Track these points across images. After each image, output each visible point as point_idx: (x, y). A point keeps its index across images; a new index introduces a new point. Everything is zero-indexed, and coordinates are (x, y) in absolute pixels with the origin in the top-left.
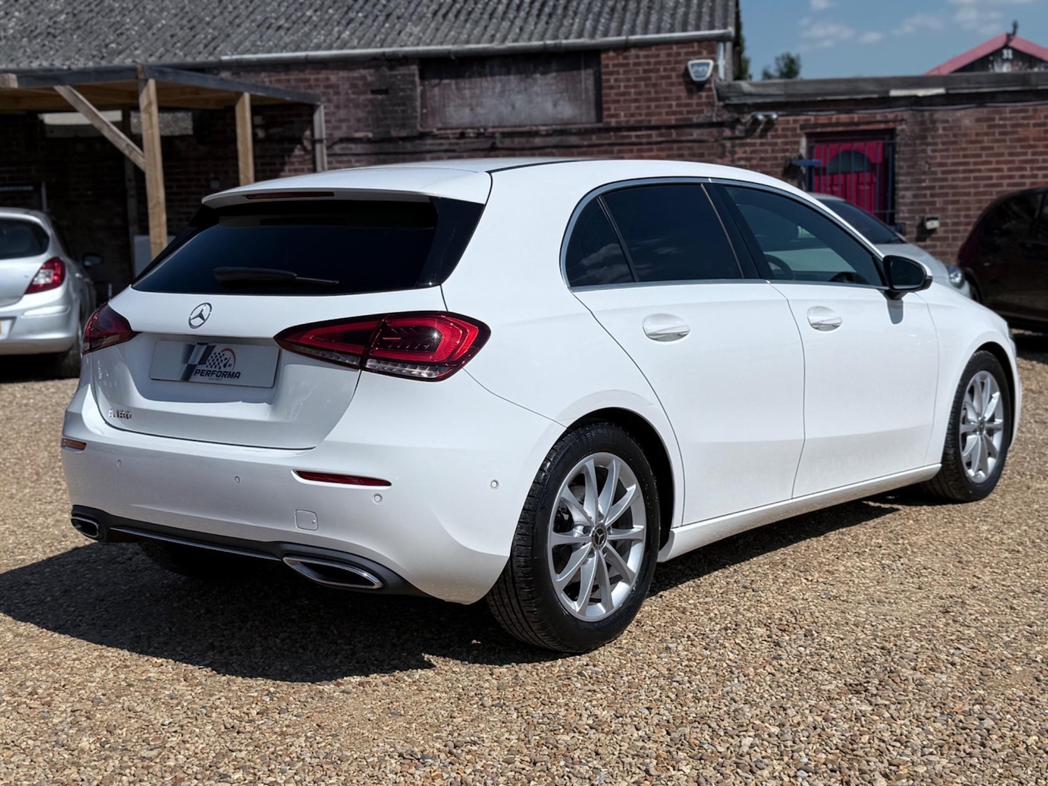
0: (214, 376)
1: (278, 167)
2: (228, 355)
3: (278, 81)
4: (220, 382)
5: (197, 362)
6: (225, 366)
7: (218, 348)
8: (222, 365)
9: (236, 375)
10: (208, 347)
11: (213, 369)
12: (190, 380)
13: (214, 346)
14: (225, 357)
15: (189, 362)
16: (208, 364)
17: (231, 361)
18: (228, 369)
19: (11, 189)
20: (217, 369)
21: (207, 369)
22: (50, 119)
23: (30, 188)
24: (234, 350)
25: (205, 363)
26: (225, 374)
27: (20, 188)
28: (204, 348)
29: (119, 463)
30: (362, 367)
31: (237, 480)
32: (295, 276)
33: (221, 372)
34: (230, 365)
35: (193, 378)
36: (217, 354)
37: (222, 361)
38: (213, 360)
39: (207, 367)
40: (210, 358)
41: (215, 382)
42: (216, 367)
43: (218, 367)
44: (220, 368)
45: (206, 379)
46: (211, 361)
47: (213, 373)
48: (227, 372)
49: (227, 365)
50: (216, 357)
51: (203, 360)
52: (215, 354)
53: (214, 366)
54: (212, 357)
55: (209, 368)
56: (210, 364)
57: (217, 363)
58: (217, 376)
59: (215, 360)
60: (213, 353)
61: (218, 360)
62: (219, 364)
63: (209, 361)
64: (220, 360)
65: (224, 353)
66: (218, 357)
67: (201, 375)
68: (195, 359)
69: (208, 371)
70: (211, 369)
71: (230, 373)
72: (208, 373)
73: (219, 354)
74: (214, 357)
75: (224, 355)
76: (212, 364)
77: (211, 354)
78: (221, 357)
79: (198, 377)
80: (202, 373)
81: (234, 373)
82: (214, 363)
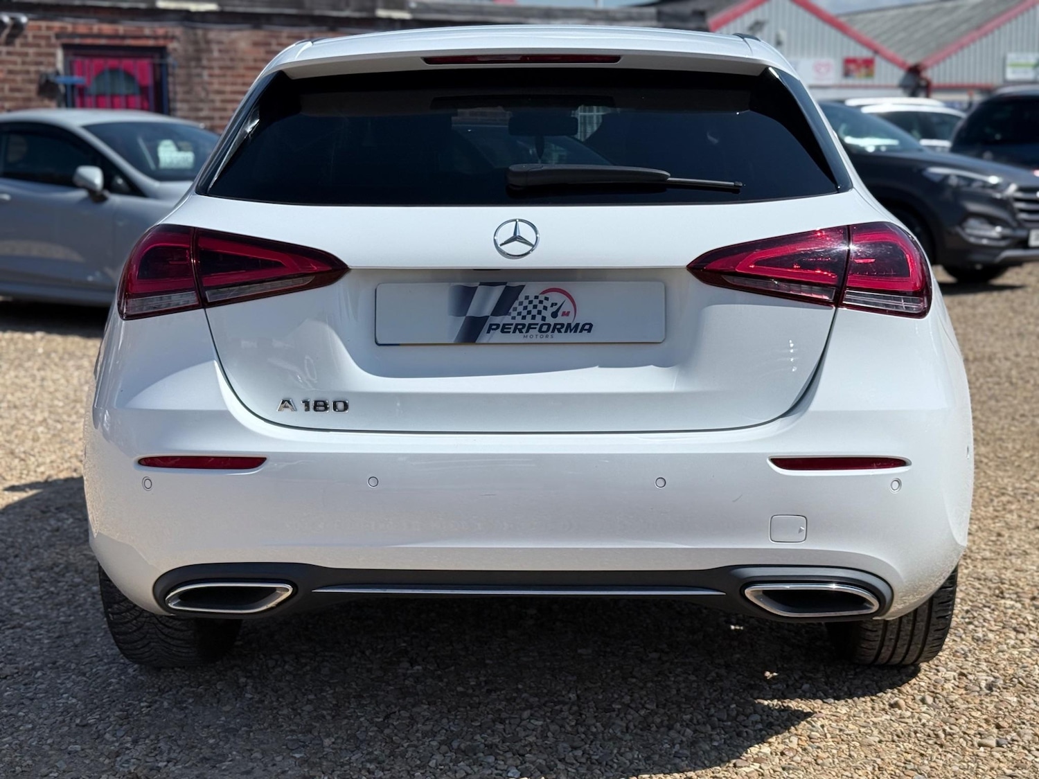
0: (533, 332)
2: (556, 298)
4: (549, 340)
5: (488, 310)
6: (554, 315)
7: (532, 289)
8: (547, 314)
9: (588, 327)
11: (528, 321)
12: (477, 342)
13: (523, 286)
14: (552, 301)
15: (471, 312)
16: (514, 314)
17: (568, 306)
18: (560, 319)
20: (538, 320)
21: (514, 322)
25: (507, 313)
26: (558, 328)
28: (498, 291)
29: (373, 482)
30: (838, 302)
31: (661, 483)
32: (667, 177)
33: (549, 325)
34: (566, 314)
35: (485, 337)
36: (531, 298)
37: (545, 308)
38: (525, 308)
39: (514, 318)
40: (516, 304)
41: (539, 340)
42: (534, 317)
43: (539, 318)
44: (544, 318)
45: (517, 337)
46: (520, 309)
47: (530, 327)
48: (562, 325)
49: (560, 313)
50: (531, 302)
51: (502, 307)
52: (527, 298)
53: (529, 317)
54: (521, 304)
55: (519, 320)
56: (519, 314)
57: (534, 312)
58: (540, 331)
59: (530, 307)
60: (521, 297)
61: (535, 307)
62: (539, 312)
63: (515, 309)
64: (540, 307)
65: (547, 295)
66: (536, 302)
67: (502, 331)
68: (482, 306)
69: (517, 325)
70: (523, 322)
71: (569, 325)
72: (519, 328)
73: (536, 297)
74: (526, 303)
75: (547, 299)
76: (524, 313)
77: (517, 298)
78: (541, 302)
79: (497, 336)
80: (505, 329)
81: (577, 325)
82: (529, 312)
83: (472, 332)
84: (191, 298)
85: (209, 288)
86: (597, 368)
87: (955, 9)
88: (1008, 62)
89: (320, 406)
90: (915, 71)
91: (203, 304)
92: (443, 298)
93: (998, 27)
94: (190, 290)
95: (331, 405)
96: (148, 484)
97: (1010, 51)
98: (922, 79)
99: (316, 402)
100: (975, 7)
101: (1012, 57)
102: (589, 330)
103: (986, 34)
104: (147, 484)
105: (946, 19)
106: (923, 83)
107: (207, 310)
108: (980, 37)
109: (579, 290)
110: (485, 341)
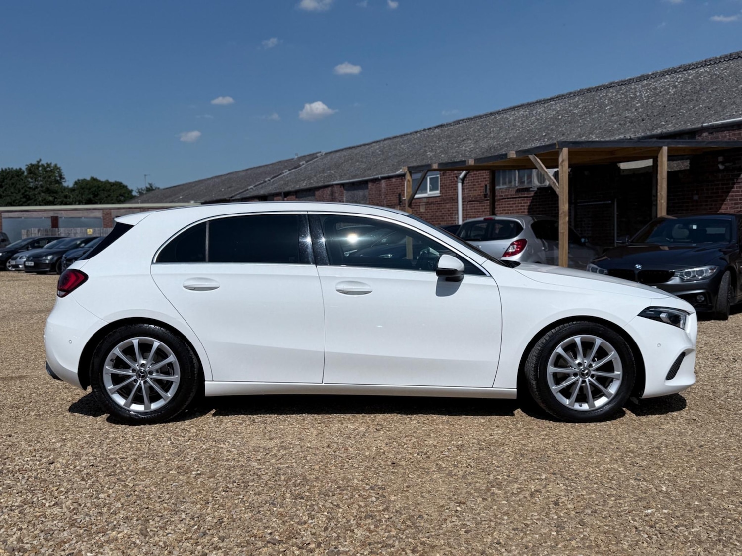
1: (731, 186)
3: (734, 135)
19: (602, 202)
22: (623, 166)
23: (610, 202)
27: (605, 202)
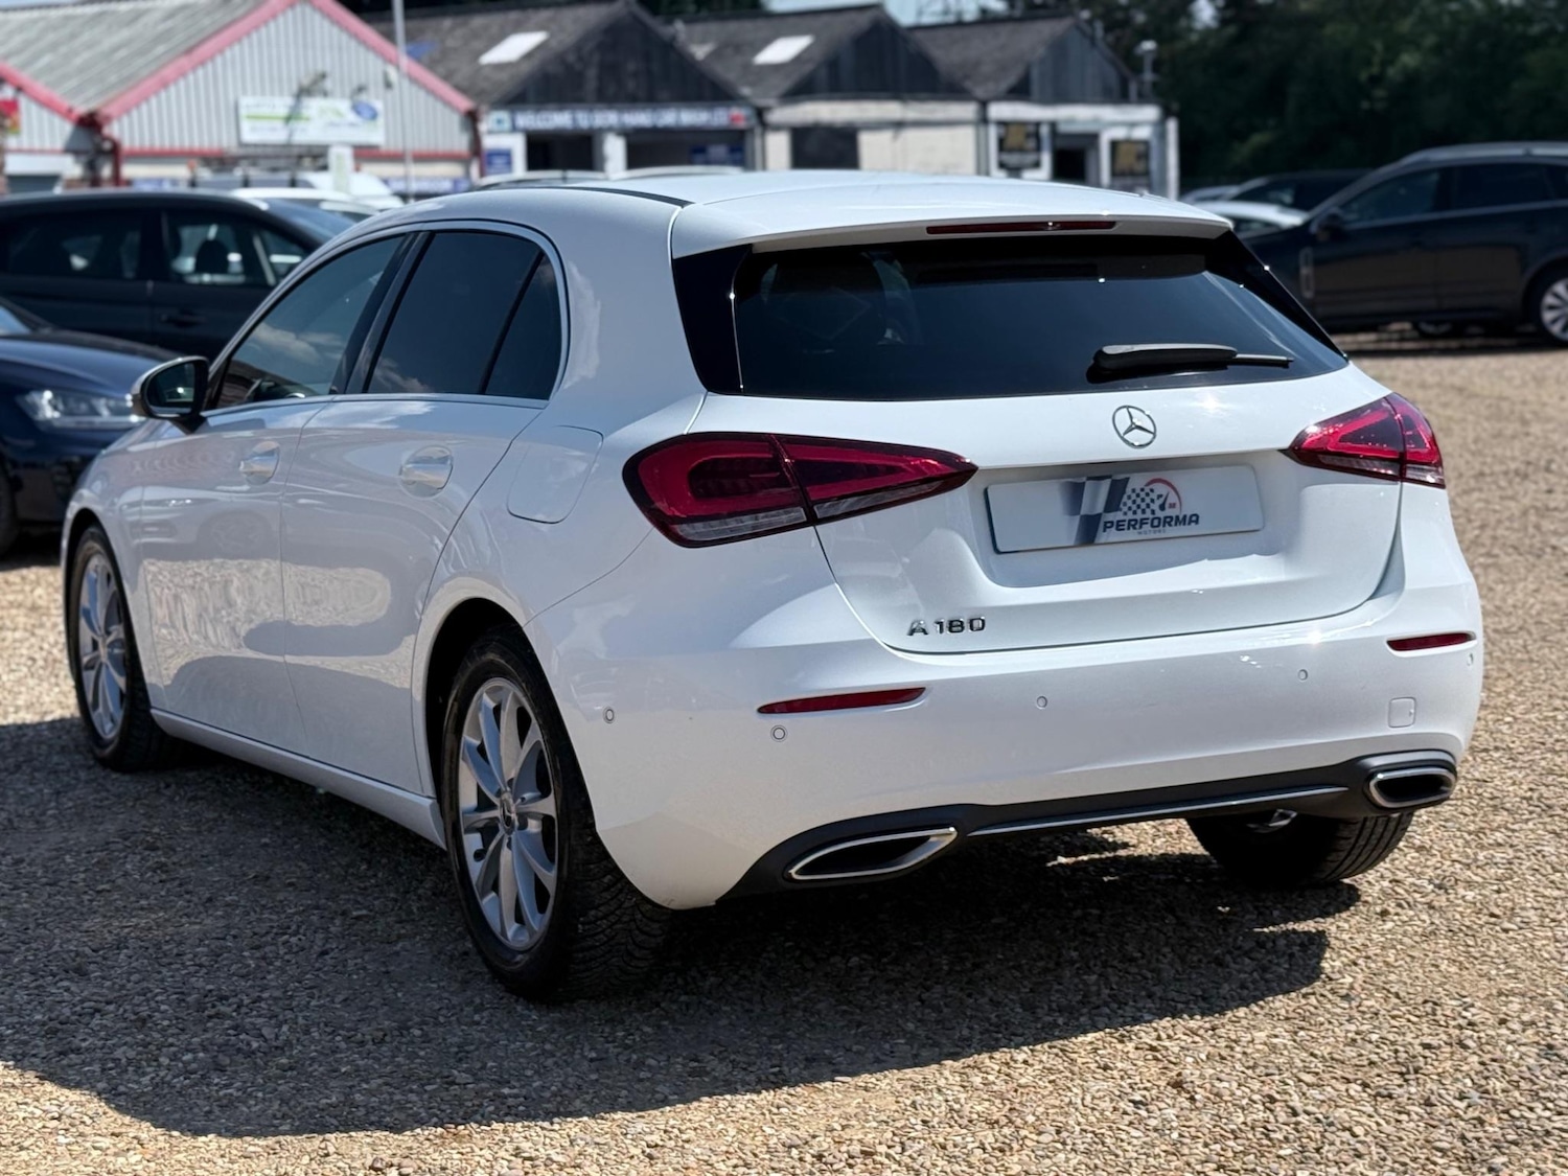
0: (1147, 527)
2: (1160, 489)
4: (1163, 535)
5: (1100, 508)
6: (1162, 507)
7: (1137, 482)
8: (1155, 506)
9: (1194, 519)
10: (1114, 484)
11: (1139, 516)
12: (1097, 541)
13: (1128, 479)
14: (1157, 492)
15: (1084, 510)
16: (1125, 509)
17: (1172, 499)
18: (1169, 512)
20: (1148, 514)
21: (1127, 518)
24: (1167, 479)
25: (1118, 509)
26: (1168, 521)
28: (1105, 485)
29: (1042, 702)
30: (1401, 477)
31: (1303, 675)
32: (1234, 353)
33: (1159, 519)
34: (1173, 506)
35: (1102, 537)
36: (1138, 491)
37: (1152, 501)
38: (1134, 502)
39: (1125, 514)
40: (1125, 499)
41: (1153, 536)
42: (1144, 512)
43: (1148, 511)
44: (1153, 512)
45: (1131, 534)
46: (1129, 503)
47: (1143, 522)
48: (1171, 517)
49: (1167, 506)
50: (1138, 495)
51: (1113, 504)
52: (1134, 491)
53: (1139, 511)
54: (1129, 497)
55: (1130, 516)
56: (1130, 508)
57: (1143, 506)
58: (1152, 526)
59: (1139, 501)
60: (1128, 491)
61: (1143, 500)
62: (1148, 506)
63: (1125, 504)
64: (1148, 500)
65: (1151, 486)
66: (1143, 495)
67: (1118, 529)
68: (1093, 504)
69: (1130, 521)
70: (1135, 517)
71: (1177, 517)
72: (1132, 524)
73: (1142, 490)
74: (1134, 496)
75: (1152, 490)
76: (1134, 507)
77: (1124, 492)
78: (1147, 494)
79: (1113, 535)
80: (1119, 526)
81: (1185, 516)
82: (1139, 507)
83: (1089, 532)
84: (799, 514)
85: (816, 503)
86: (1206, 561)
87: (137, 16)
88: (243, 112)
89: (955, 626)
90: (90, 124)
91: (812, 520)
92: (1053, 497)
93: (221, 51)
94: (793, 505)
95: (967, 625)
96: (779, 733)
97: (245, 92)
98: (105, 139)
99: (951, 622)
100: (172, 14)
101: (247, 103)
102: (1197, 522)
103: (202, 63)
104: (778, 735)
105: (125, 33)
106: (107, 146)
107: (818, 527)
108: (194, 69)
109: (1178, 478)
110: (1102, 540)
